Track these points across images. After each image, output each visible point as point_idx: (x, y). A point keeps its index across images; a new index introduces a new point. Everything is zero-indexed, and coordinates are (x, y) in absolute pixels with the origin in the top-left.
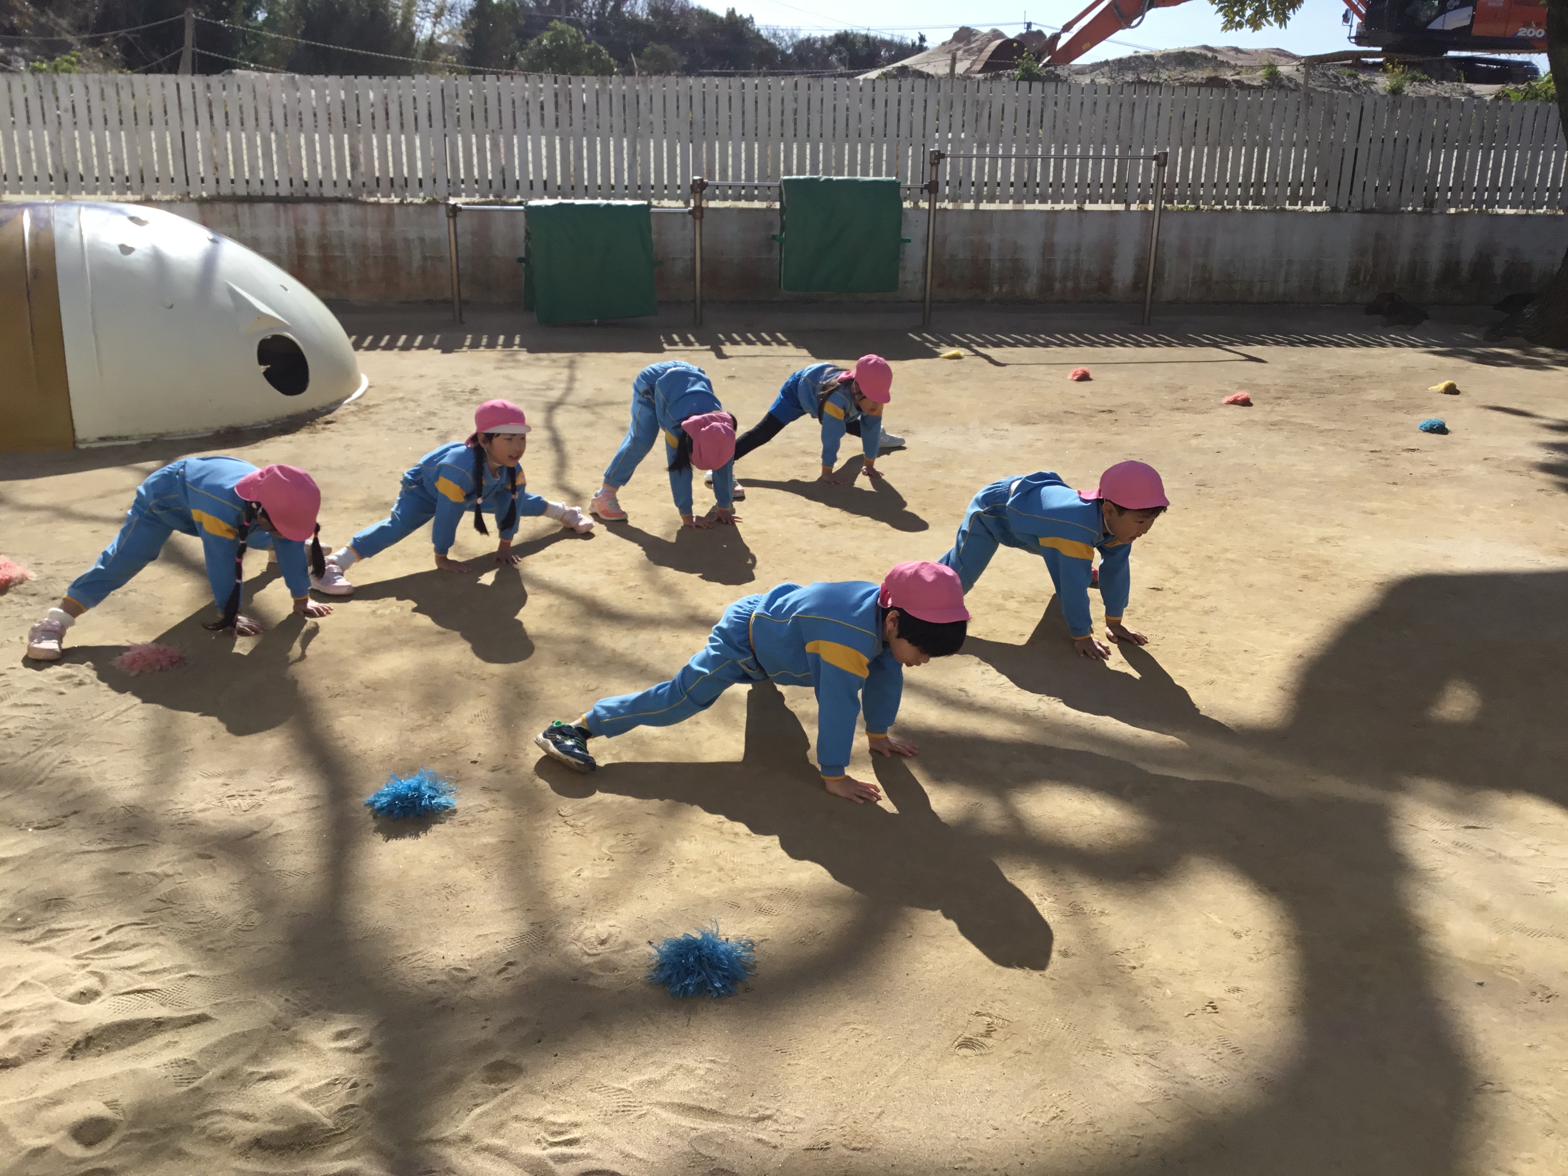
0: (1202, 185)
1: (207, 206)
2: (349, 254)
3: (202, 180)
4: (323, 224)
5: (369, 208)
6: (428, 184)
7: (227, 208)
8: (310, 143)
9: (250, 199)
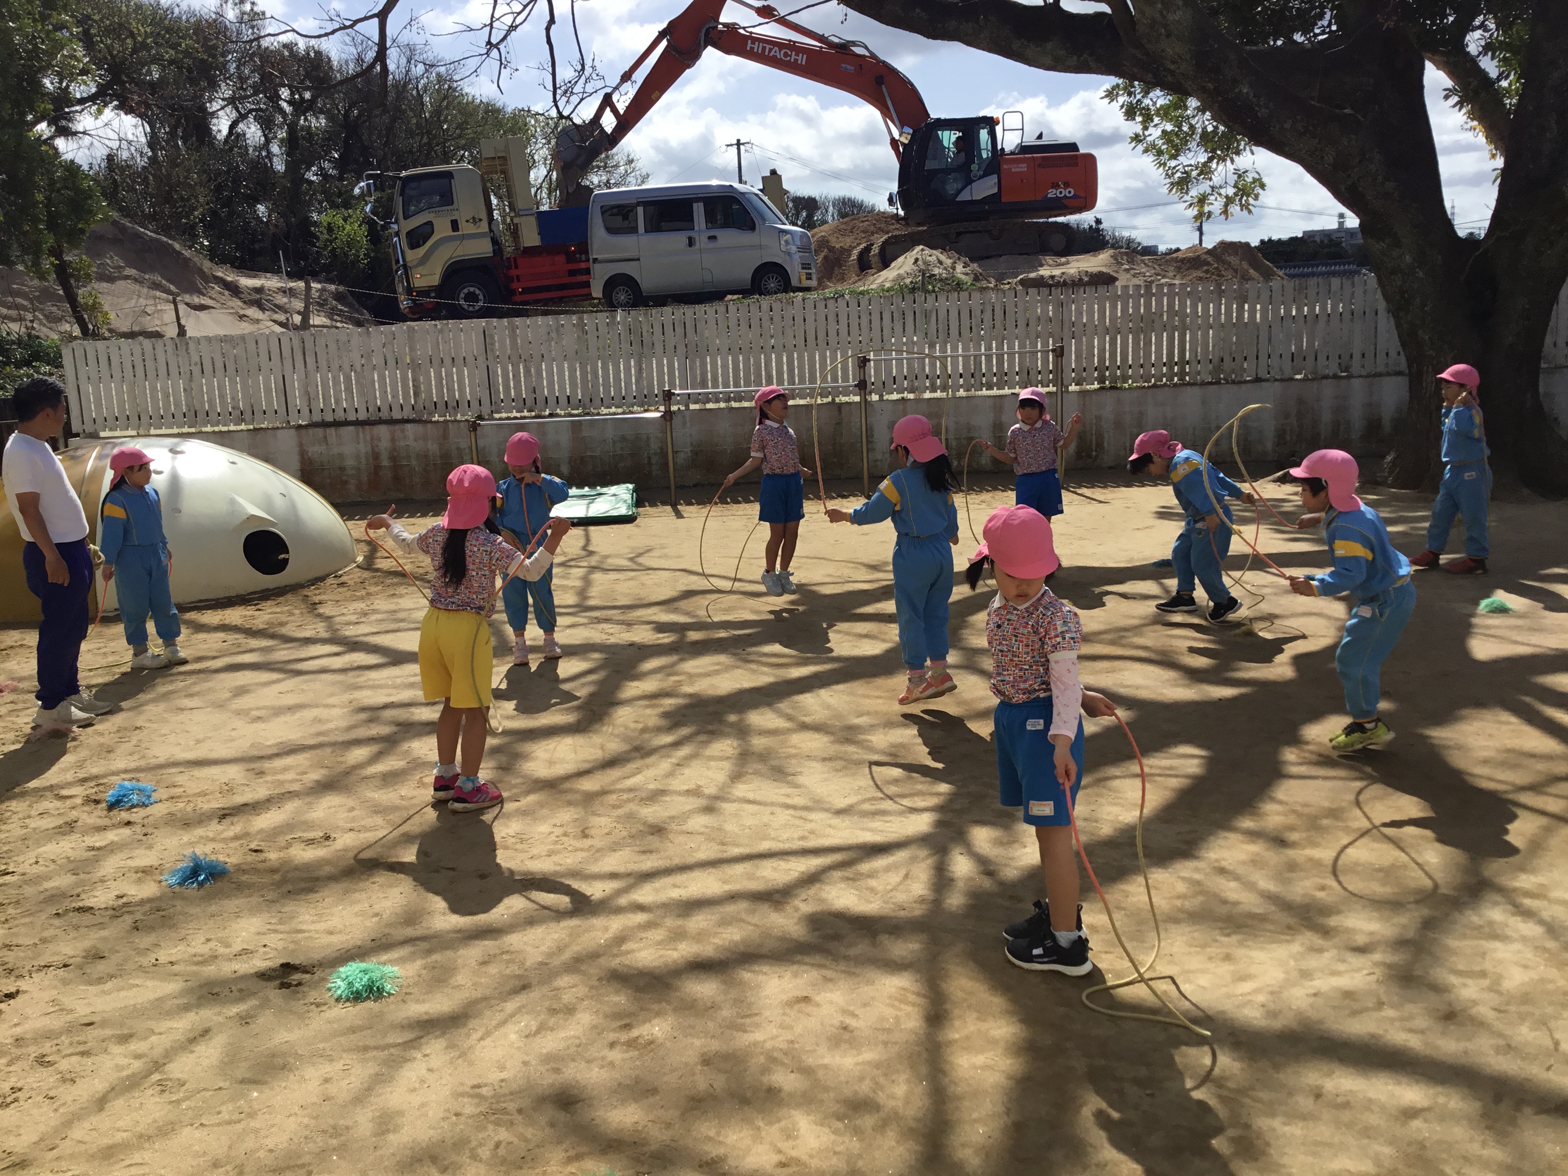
0: (1130, 367)
1: (304, 431)
2: (414, 462)
3: (299, 411)
4: (393, 440)
5: (429, 425)
6: (475, 404)
7: (319, 431)
8: (382, 378)
9: (337, 424)
